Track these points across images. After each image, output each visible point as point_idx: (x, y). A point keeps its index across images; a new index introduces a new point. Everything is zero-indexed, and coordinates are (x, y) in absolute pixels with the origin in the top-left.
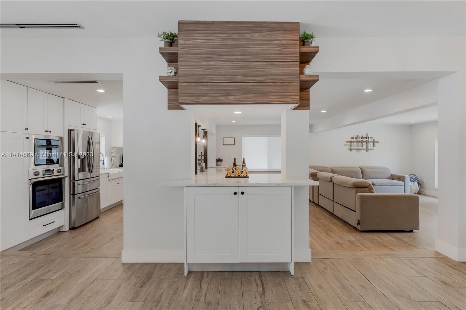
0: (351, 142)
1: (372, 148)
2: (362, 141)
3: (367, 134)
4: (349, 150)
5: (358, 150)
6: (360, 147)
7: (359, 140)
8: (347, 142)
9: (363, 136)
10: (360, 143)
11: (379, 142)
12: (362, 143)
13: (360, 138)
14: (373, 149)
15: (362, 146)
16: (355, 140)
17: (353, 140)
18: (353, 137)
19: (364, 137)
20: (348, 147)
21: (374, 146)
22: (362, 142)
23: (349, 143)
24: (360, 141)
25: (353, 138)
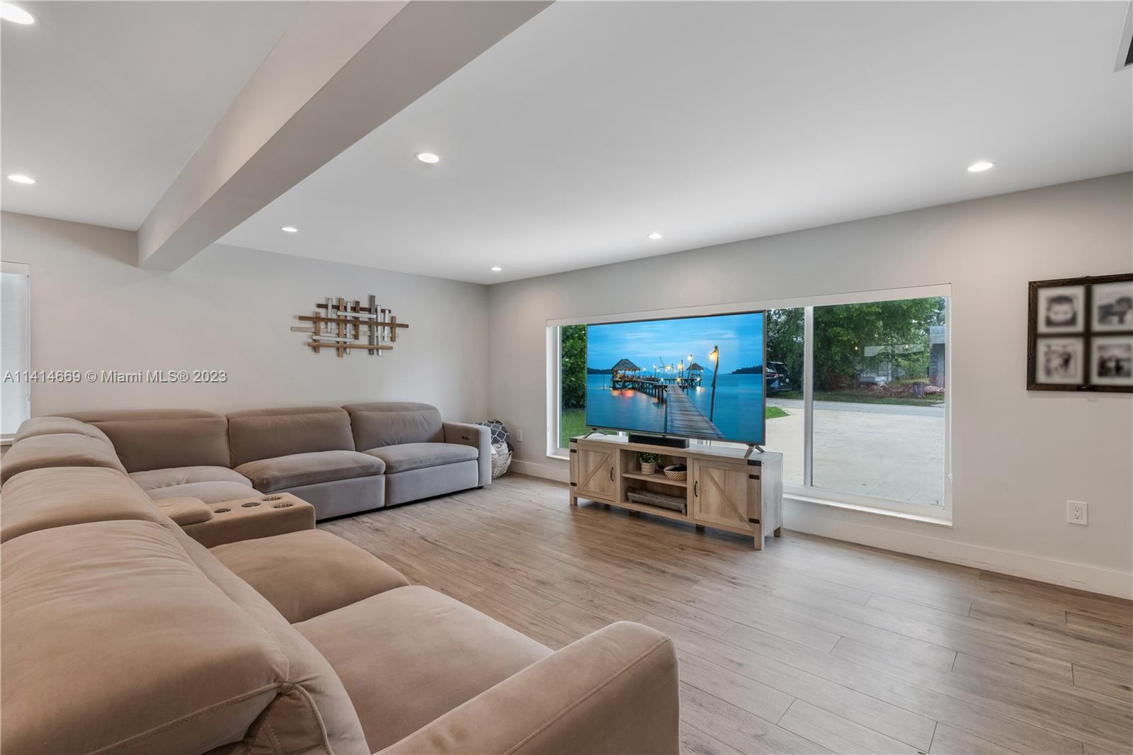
0: (316, 319)
1: (387, 342)
2: (356, 318)
3: (372, 299)
4: (309, 351)
5: (341, 349)
6: (350, 340)
7: (346, 314)
8: (302, 318)
9: (357, 303)
10: (349, 326)
11: (407, 326)
12: (356, 327)
13: (349, 309)
14: (391, 348)
15: (356, 337)
16: (332, 314)
17: (322, 312)
18: (324, 303)
19: (362, 305)
20: (306, 337)
21: (393, 339)
22: (356, 323)
23: (309, 324)
24: (348, 318)
25: (325, 306)
